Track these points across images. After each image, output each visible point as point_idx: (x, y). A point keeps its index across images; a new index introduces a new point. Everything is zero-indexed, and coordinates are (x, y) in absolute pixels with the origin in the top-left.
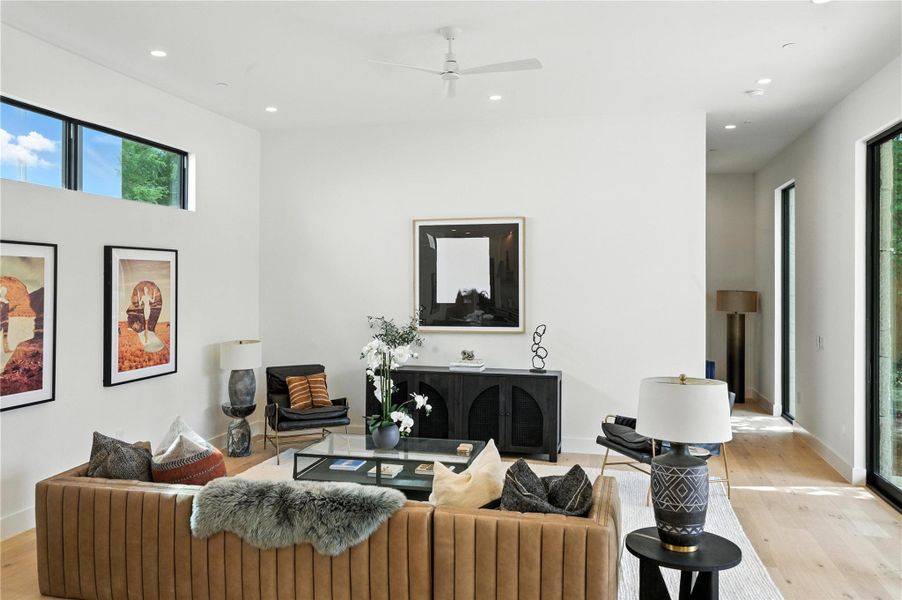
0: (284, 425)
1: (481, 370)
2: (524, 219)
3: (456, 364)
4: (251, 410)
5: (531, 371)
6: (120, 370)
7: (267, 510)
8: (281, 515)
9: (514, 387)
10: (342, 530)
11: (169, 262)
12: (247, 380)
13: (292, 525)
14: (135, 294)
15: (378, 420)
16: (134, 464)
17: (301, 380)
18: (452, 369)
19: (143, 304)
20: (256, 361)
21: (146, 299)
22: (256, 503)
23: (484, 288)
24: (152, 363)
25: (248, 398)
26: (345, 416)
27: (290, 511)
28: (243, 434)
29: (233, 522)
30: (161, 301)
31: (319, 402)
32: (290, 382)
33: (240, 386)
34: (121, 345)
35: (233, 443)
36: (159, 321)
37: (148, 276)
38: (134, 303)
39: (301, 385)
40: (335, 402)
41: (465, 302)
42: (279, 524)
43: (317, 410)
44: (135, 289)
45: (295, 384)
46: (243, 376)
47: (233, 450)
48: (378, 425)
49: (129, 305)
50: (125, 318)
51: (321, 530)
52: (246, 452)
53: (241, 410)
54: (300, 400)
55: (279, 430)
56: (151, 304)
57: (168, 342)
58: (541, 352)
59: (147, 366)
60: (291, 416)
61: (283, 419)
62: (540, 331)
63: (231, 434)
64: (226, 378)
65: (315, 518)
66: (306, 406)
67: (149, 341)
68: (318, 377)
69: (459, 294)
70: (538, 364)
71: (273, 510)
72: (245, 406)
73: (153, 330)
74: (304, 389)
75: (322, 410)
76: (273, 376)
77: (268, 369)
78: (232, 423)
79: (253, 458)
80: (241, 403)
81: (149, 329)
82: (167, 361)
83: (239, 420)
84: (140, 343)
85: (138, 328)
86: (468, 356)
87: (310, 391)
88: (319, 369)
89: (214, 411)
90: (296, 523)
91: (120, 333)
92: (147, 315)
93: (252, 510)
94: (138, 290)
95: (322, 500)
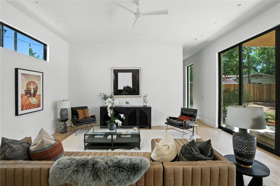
0: (78, 124)
1: (131, 106)
2: (141, 68)
3: (124, 105)
4: (67, 120)
5: (143, 106)
6: (22, 110)
7: (87, 174)
8: (95, 176)
9: (140, 110)
10: (125, 181)
11: (40, 76)
12: (66, 111)
13: (100, 180)
14: (27, 85)
15: (110, 122)
16: (20, 152)
17: (82, 111)
18: (123, 106)
19: (31, 88)
20: (68, 106)
21: (32, 87)
22: (82, 171)
23: (131, 85)
24: (34, 107)
25: (66, 117)
26: (95, 120)
27: (99, 173)
28: (65, 127)
29: (70, 180)
30: (37, 88)
31: (87, 117)
32: (78, 111)
33: (64, 113)
34: (22, 102)
35: (62, 130)
36: (37, 94)
37: (32, 80)
38: (27, 88)
39: (82, 112)
40: (92, 117)
41: (126, 89)
42: (94, 180)
43: (87, 119)
44: (28, 84)
45: (80, 112)
46: (64, 110)
47: (62, 132)
48: (111, 124)
49: (25, 88)
50: (24, 93)
51: (115, 181)
52: (66, 132)
53: (64, 120)
54: (82, 116)
55: (76, 125)
56: (34, 88)
57: (40, 101)
58: (146, 101)
59: (32, 108)
60: (80, 121)
61: (77, 122)
62: (146, 96)
63: (61, 127)
64: (59, 111)
65: (112, 176)
66: (83, 118)
67: (33, 100)
68: (86, 110)
69: (124, 87)
70: (145, 104)
71: (91, 174)
72: (65, 119)
73: (35, 97)
74: (82, 113)
75: (88, 119)
76: (73, 110)
77: (71, 108)
78: (61, 124)
79: (68, 134)
80: (64, 118)
81: (33, 97)
82: (40, 107)
83: (63, 123)
84: (30, 101)
85: (29, 96)
86: (127, 103)
87: (84, 114)
88: (86, 108)
89: (56, 120)
90: (103, 179)
91: (21, 97)
92: (32, 92)
93: (80, 174)
94: (29, 83)
95: (114, 167)
